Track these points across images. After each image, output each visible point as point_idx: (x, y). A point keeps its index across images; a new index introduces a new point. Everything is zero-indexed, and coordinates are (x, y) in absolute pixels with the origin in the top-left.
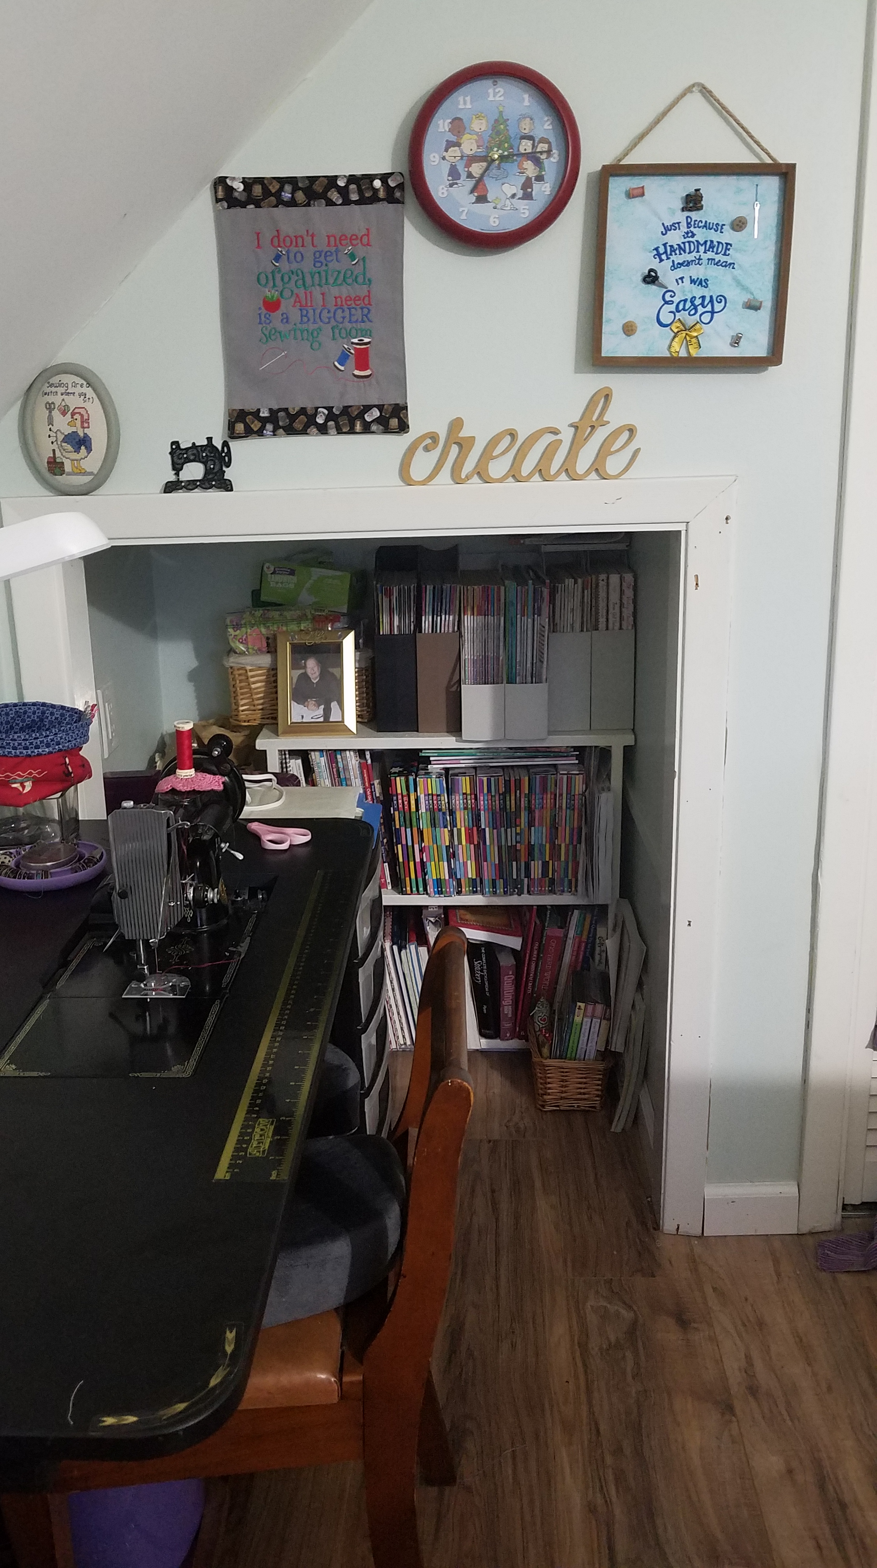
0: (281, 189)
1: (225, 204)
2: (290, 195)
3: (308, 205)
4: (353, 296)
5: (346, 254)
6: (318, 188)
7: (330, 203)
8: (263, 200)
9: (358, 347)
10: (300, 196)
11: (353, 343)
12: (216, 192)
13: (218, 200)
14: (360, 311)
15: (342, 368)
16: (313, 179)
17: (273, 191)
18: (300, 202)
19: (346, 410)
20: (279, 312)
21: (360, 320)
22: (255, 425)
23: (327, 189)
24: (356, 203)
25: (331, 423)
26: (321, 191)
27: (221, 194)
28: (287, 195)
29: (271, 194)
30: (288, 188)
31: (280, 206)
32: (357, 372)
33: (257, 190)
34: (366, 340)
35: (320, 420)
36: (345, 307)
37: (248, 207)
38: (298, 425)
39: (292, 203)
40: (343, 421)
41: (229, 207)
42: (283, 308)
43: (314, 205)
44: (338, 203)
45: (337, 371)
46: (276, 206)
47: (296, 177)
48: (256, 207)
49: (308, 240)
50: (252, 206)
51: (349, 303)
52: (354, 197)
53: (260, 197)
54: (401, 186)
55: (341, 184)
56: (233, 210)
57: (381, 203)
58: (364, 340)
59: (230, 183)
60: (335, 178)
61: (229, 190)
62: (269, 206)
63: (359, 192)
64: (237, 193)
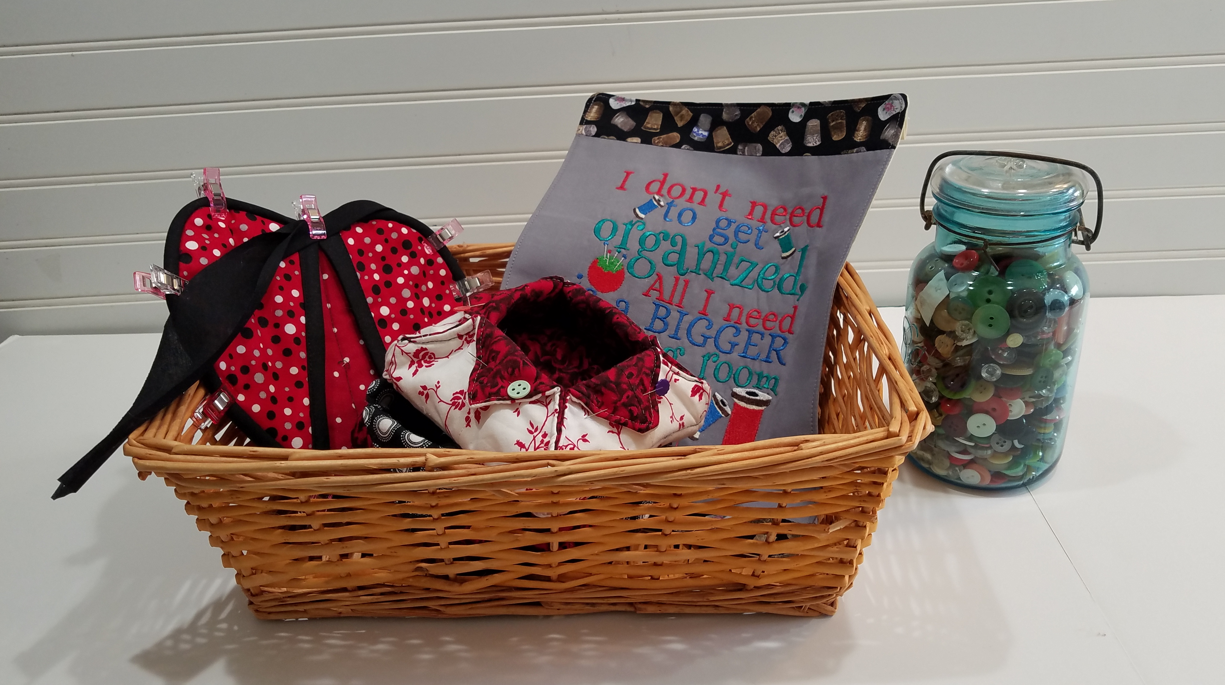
0: (694, 122)
1: (593, 129)
2: (706, 134)
3: (733, 151)
4: (765, 310)
5: (777, 237)
6: (754, 123)
7: (771, 150)
8: (656, 134)
9: (742, 404)
10: (723, 137)
11: (735, 395)
12: (586, 111)
13: (584, 121)
14: (768, 339)
16: (747, 109)
17: (680, 124)
18: (720, 144)
21: (763, 356)
23: (770, 126)
24: (815, 151)
26: (758, 129)
27: (593, 115)
29: (675, 128)
30: (705, 120)
31: (683, 147)
33: (655, 118)
34: (763, 396)
36: (744, 326)
37: (629, 140)
39: (707, 146)
41: (597, 135)
43: (743, 154)
44: (783, 152)
46: (678, 146)
47: (721, 104)
48: (642, 142)
50: (638, 140)
51: (754, 319)
52: (813, 141)
53: (655, 129)
54: (898, 119)
55: (795, 117)
56: (604, 141)
57: (855, 150)
58: (757, 395)
59: (614, 104)
60: (786, 107)
61: (608, 113)
62: (666, 144)
63: (825, 133)
64: (619, 121)
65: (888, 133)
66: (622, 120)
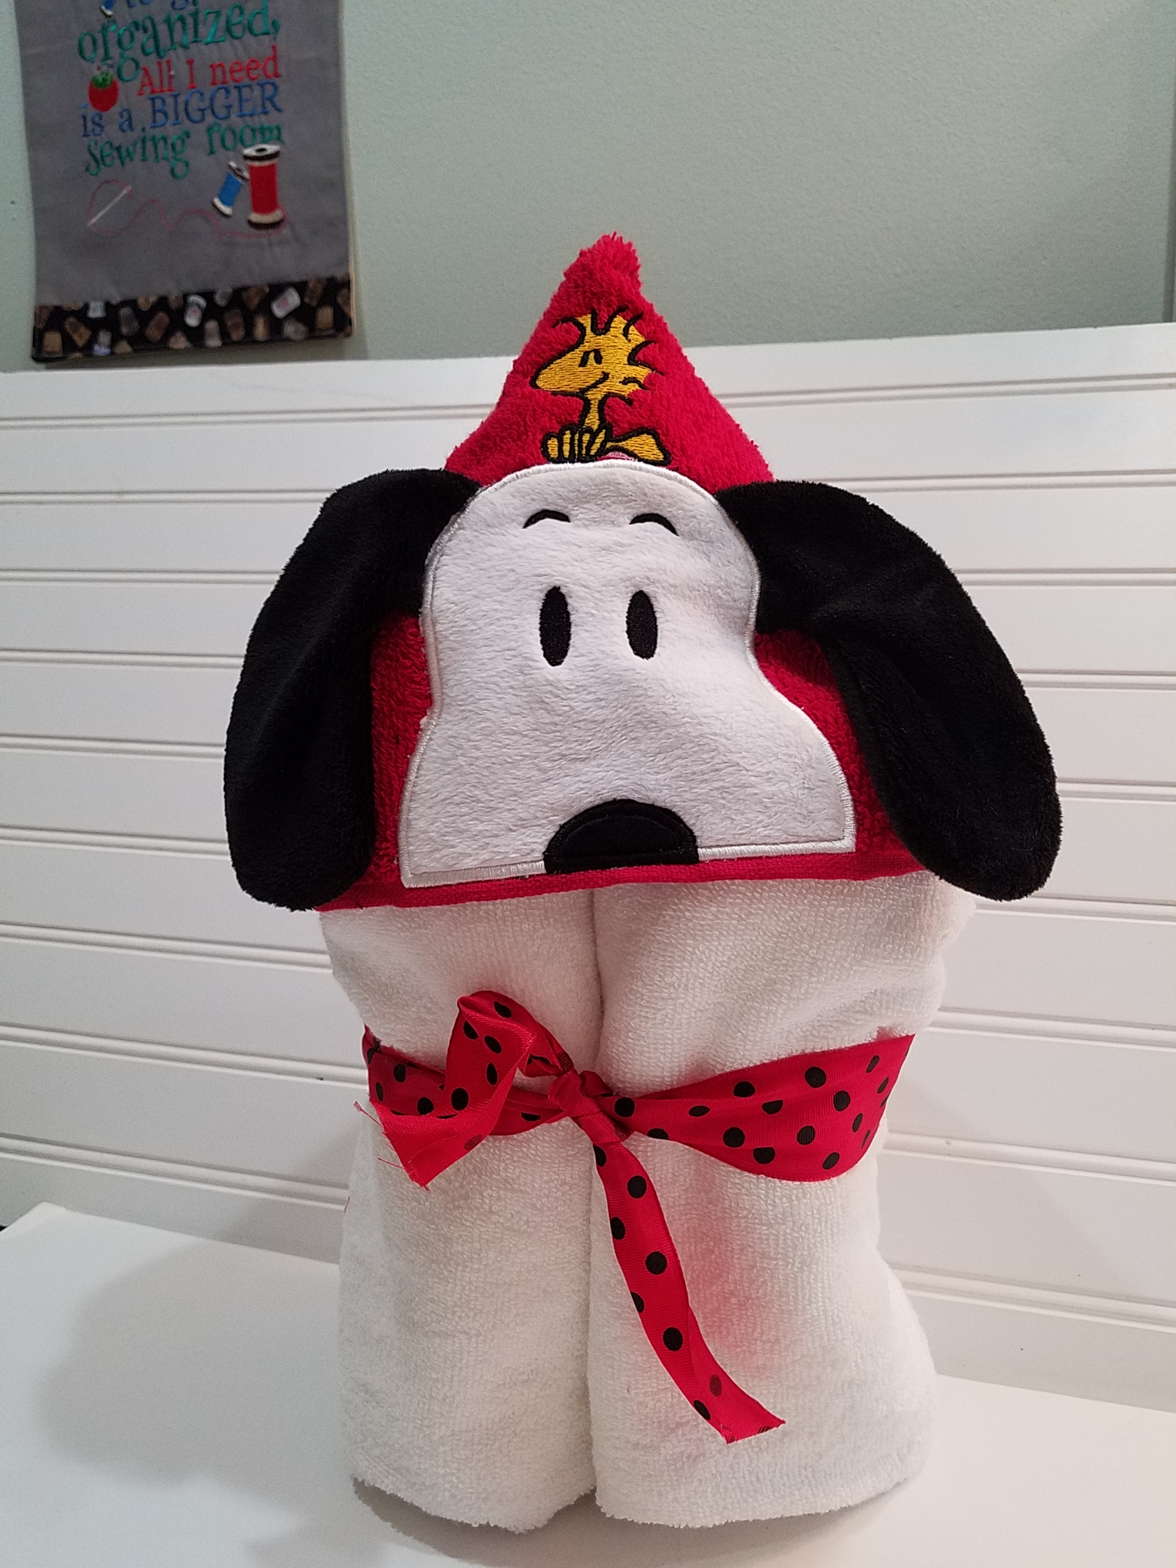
9: (257, 164)
11: (247, 158)
14: (257, 92)
15: (227, 210)
19: (238, 296)
20: (115, 109)
21: (259, 110)
22: (81, 336)
25: (212, 325)
32: (256, 217)
34: (271, 148)
35: (192, 320)
36: (231, 84)
38: (153, 333)
40: (234, 320)
42: (122, 100)
45: (219, 216)
58: (265, 150)
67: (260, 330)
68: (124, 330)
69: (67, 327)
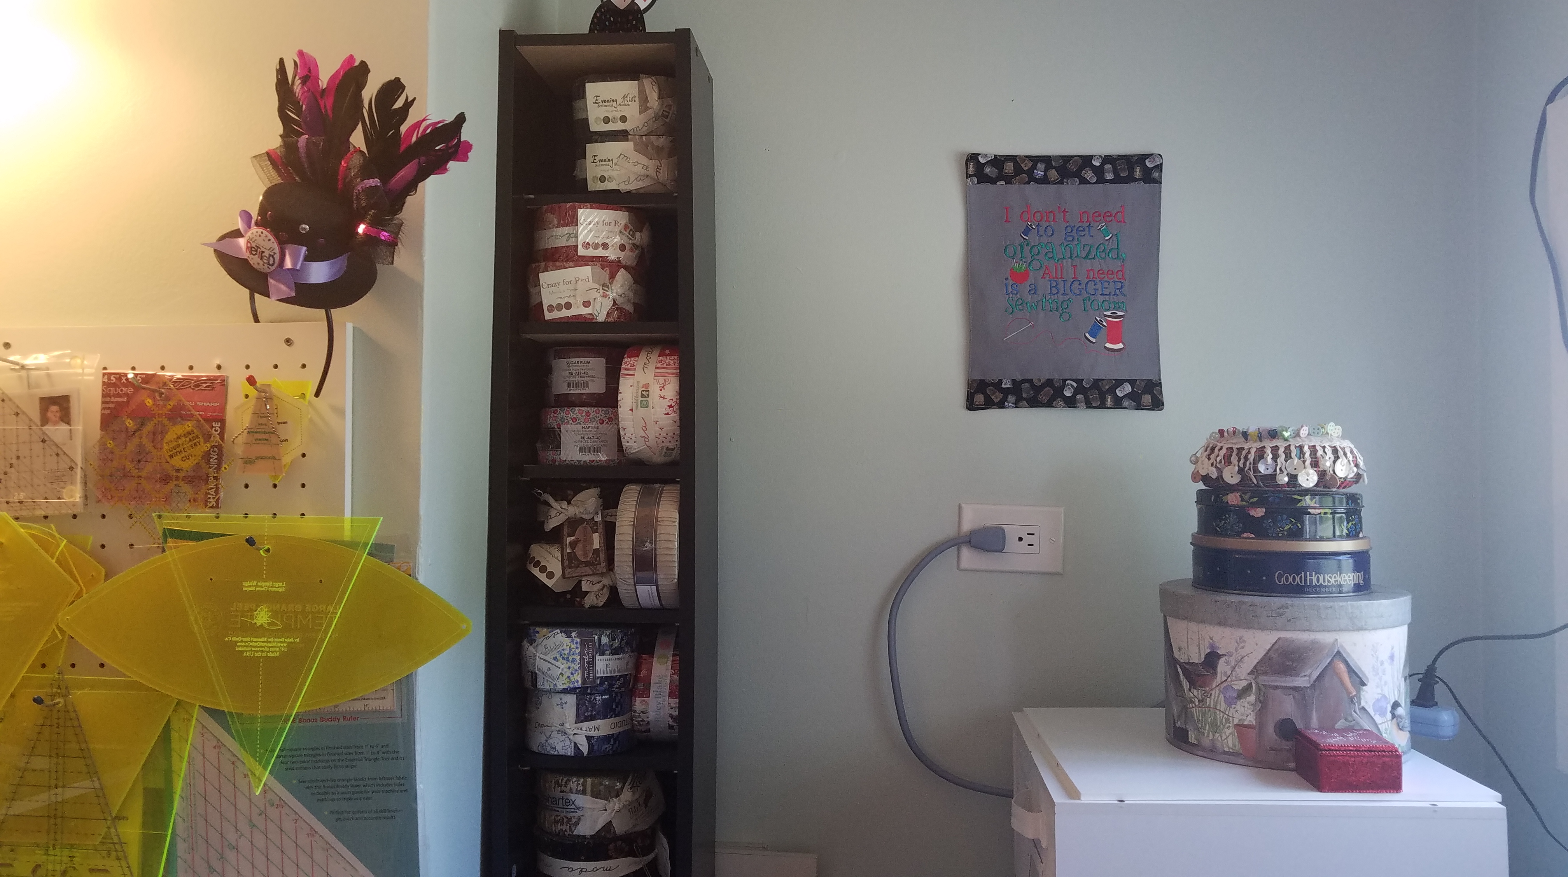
0: (1034, 167)
1: (975, 180)
2: (1043, 173)
3: (1061, 183)
4: (1106, 269)
5: (1100, 229)
6: (1072, 166)
7: (1083, 181)
8: (1013, 177)
9: (1110, 319)
10: (1053, 174)
11: (1105, 316)
12: (967, 169)
13: (968, 176)
14: (1113, 285)
15: (1094, 340)
16: (1067, 159)
17: (1025, 169)
18: (1052, 180)
19: (1096, 383)
20: (1027, 283)
21: (1113, 293)
22: (996, 397)
23: (1082, 168)
24: (1111, 182)
25: (1080, 397)
26: (1075, 169)
27: (971, 170)
28: (1039, 173)
29: (1023, 172)
30: (1041, 166)
31: (1031, 183)
32: (1109, 345)
33: (1009, 167)
34: (1120, 314)
35: (1068, 393)
36: (1098, 280)
37: (998, 183)
38: (1043, 398)
39: (1045, 180)
40: (1094, 395)
41: (978, 183)
42: (1031, 280)
43: (1067, 183)
44: (1092, 182)
45: (1089, 343)
46: (1028, 183)
47: (1050, 156)
48: (1007, 184)
49: (1060, 216)
50: (1003, 183)
51: (1102, 276)
52: (1109, 176)
53: (1010, 173)
54: (1159, 167)
55: (1096, 163)
56: (982, 185)
57: (1137, 183)
58: (1117, 313)
59: (982, 160)
60: (1091, 157)
61: (980, 167)
62: (1020, 183)
63: (1115, 172)
64: (988, 170)
65: (1156, 175)
66: (989, 169)
67: (1109, 401)
68: (1024, 395)
69: (988, 391)
